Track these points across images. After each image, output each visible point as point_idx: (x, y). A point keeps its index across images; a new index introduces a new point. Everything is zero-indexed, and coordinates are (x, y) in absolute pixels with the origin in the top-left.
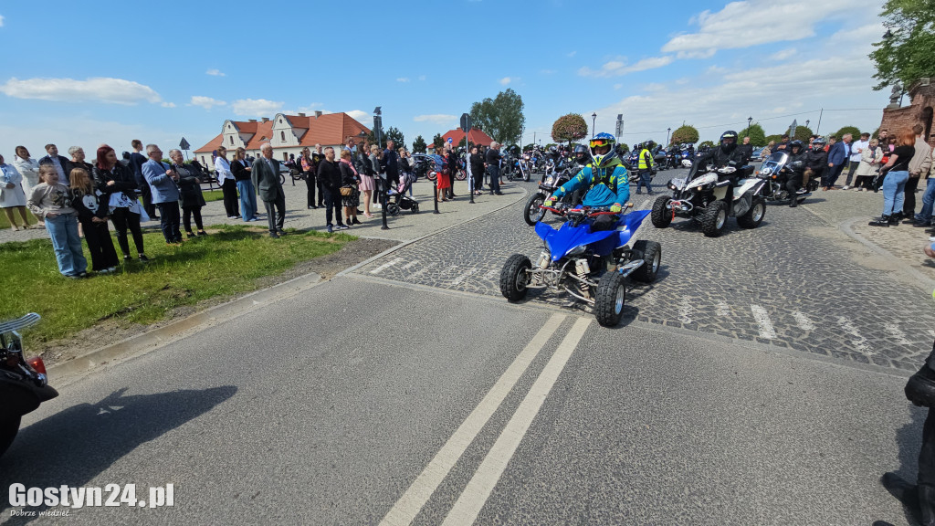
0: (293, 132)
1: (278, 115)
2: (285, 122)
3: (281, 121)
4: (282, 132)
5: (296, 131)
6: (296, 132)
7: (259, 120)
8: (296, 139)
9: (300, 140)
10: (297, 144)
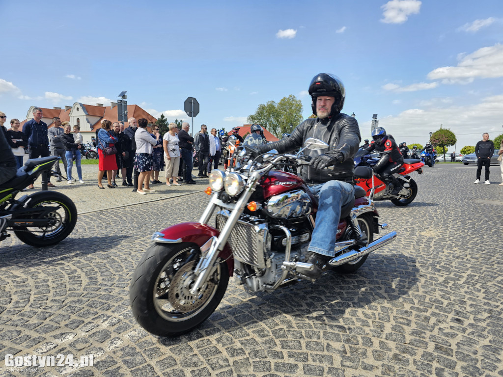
0: (87, 119)
1: (75, 104)
2: (81, 109)
3: (78, 109)
4: (78, 119)
5: (90, 118)
6: (90, 120)
7: (63, 108)
8: (89, 125)
9: (92, 127)
10: (90, 129)
